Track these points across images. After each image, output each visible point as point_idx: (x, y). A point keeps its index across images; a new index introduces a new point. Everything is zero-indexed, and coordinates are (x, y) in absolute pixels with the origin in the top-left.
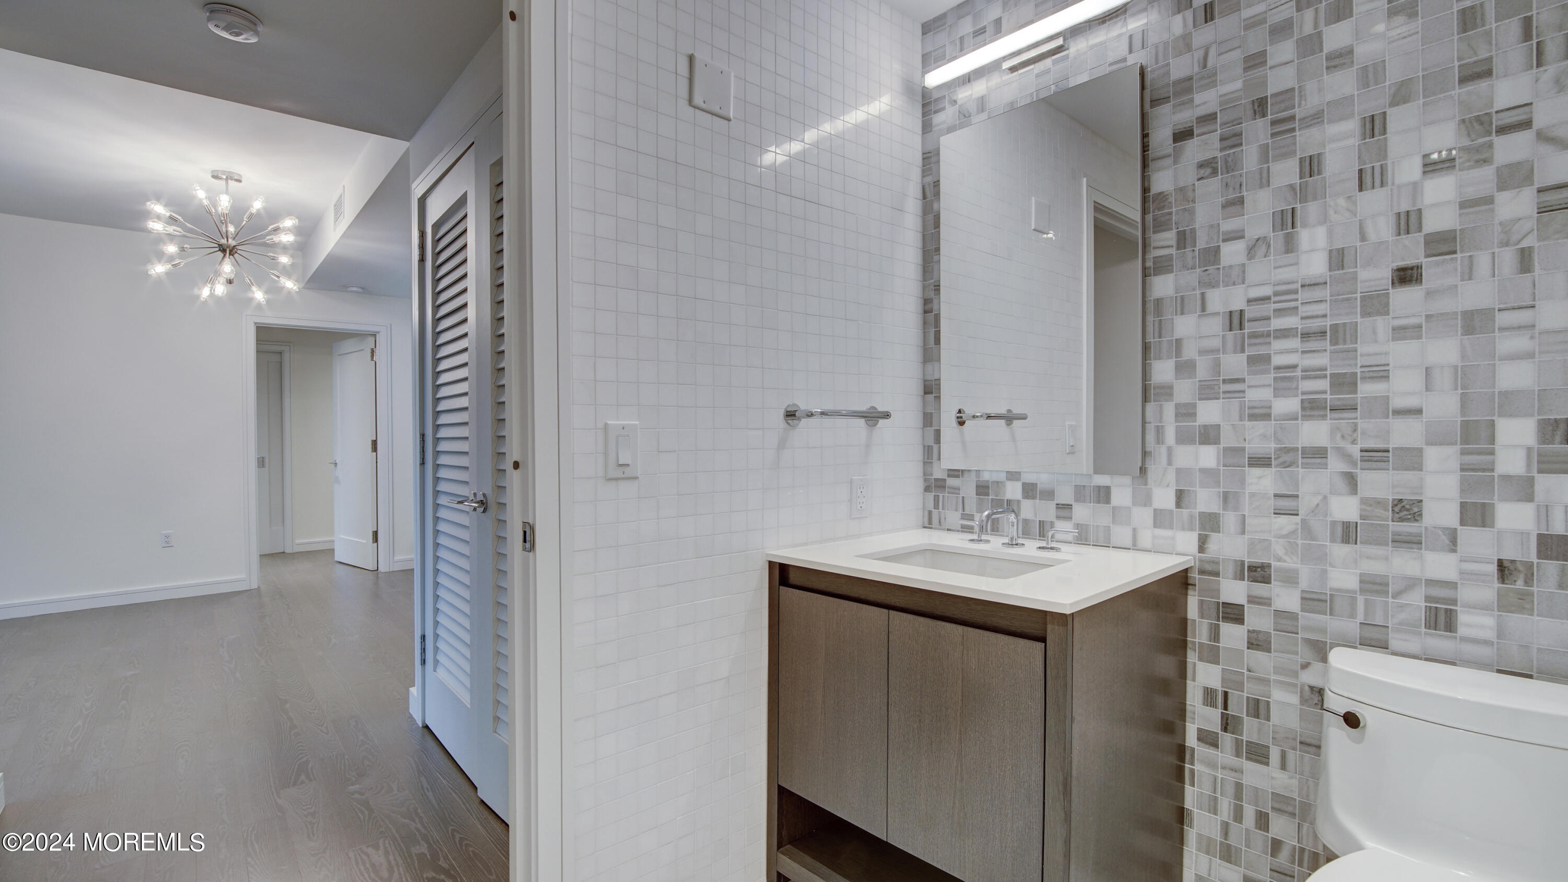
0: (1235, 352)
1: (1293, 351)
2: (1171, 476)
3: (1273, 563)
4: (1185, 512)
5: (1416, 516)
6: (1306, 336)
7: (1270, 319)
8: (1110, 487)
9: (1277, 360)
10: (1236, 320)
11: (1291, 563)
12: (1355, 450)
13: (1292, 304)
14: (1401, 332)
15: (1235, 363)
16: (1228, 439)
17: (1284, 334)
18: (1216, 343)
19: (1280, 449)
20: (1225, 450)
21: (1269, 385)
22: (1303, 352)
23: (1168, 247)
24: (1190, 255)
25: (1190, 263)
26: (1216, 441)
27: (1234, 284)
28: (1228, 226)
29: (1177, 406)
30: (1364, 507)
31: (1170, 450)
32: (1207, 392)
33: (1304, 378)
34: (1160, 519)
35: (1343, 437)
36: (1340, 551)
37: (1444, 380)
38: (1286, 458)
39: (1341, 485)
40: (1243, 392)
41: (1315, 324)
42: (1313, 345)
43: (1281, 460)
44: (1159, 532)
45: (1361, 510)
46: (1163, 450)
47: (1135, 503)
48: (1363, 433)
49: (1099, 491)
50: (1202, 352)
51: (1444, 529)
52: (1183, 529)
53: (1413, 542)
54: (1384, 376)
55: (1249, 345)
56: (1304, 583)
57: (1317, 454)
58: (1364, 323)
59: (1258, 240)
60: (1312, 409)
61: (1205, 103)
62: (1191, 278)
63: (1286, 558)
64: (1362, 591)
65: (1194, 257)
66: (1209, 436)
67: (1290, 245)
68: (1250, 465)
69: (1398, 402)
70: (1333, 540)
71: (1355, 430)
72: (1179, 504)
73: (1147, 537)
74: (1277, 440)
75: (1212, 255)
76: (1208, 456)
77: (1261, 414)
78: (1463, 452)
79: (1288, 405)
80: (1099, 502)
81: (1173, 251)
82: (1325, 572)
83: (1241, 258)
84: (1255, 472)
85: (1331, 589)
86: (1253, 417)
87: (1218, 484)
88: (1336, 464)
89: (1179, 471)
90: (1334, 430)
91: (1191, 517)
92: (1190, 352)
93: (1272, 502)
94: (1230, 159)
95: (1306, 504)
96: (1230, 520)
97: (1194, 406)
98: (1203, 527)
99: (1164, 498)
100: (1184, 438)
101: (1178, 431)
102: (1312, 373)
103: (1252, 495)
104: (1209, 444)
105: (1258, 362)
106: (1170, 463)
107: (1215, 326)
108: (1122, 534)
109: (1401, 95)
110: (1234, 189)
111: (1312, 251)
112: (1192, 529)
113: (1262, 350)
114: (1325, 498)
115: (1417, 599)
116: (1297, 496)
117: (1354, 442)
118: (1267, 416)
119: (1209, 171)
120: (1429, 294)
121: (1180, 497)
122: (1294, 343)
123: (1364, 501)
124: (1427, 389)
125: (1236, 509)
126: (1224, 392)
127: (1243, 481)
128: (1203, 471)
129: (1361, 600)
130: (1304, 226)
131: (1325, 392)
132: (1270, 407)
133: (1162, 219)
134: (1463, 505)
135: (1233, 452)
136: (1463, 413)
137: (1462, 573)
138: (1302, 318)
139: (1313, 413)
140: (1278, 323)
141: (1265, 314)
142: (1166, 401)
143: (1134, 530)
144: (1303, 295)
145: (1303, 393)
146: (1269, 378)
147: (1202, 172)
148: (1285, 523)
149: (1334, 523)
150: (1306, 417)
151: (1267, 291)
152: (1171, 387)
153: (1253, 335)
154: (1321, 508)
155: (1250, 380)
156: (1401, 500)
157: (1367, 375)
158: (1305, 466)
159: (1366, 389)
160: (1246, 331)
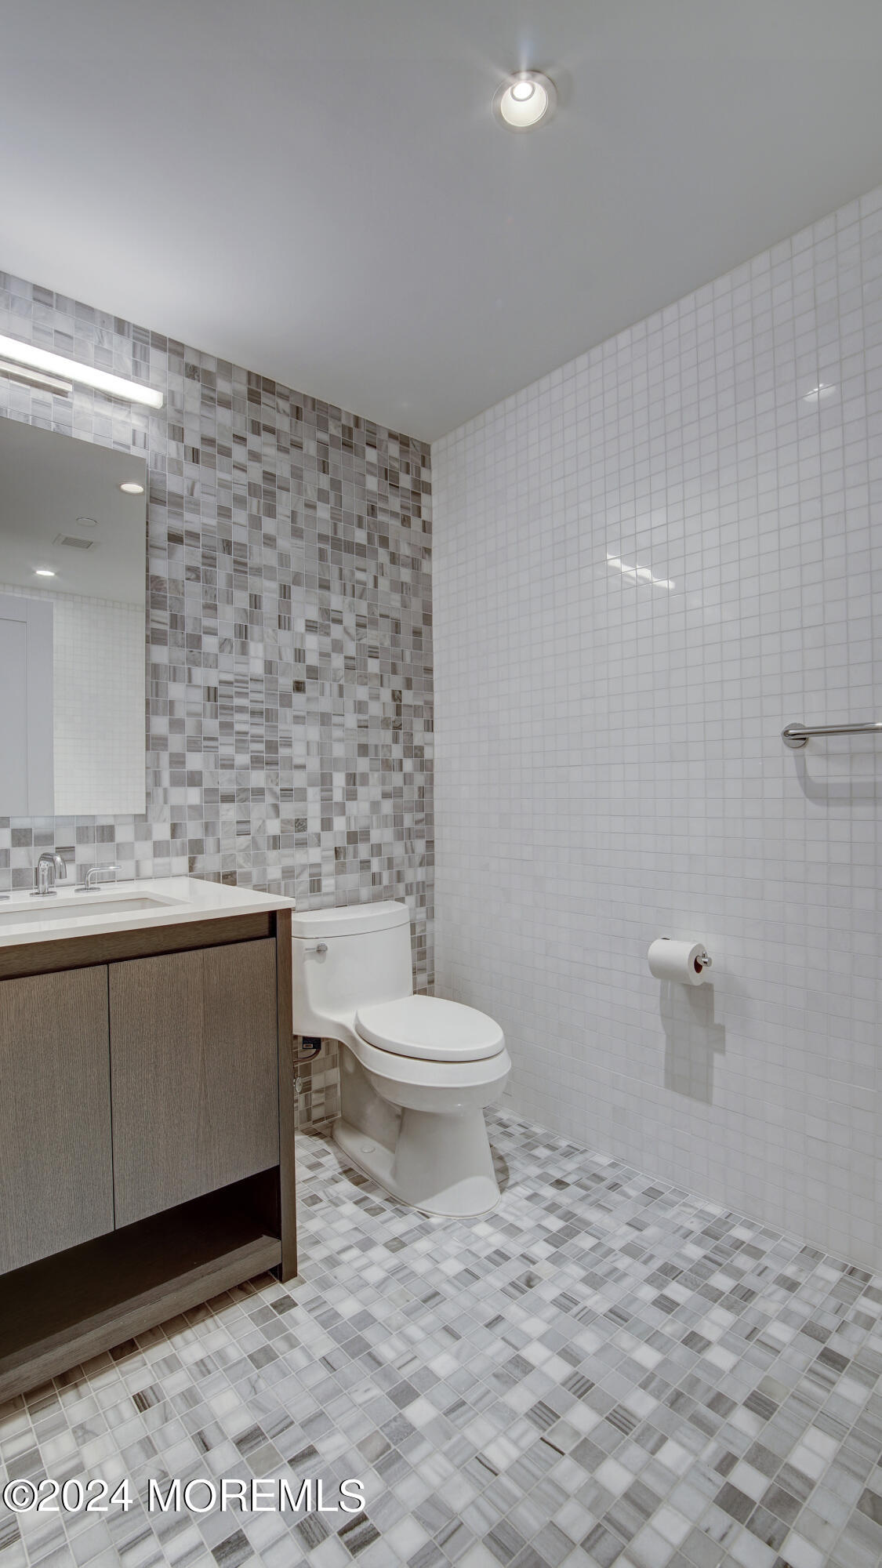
0: (212, 718)
1: (245, 722)
2: (167, 812)
3: (238, 871)
4: (178, 841)
5: (304, 829)
6: (253, 713)
7: (232, 697)
8: (114, 826)
9: (238, 727)
10: (212, 694)
11: (247, 868)
12: (277, 789)
13: (245, 690)
14: (298, 720)
15: (211, 726)
16: (207, 783)
17: (241, 709)
18: (198, 708)
19: (239, 790)
20: (206, 790)
21: (232, 744)
22: (251, 724)
23: (164, 623)
24: (180, 636)
25: (180, 643)
26: (199, 784)
27: (211, 667)
28: (207, 622)
29: (171, 755)
30: (283, 825)
31: (165, 790)
32: (193, 745)
33: (253, 741)
34: (159, 850)
35: (272, 781)
36: (272, 855)
37: (314, 749)
38: (243, 796)
39: (272, 813)
40: (217, 747)
41: (258, 707)
42: (257, 720)
43: (240, 797)
44: (159, 860)
45: (282, 827)
46: (160, 791)
47: (137, 839)
48: (281, 779)
49: (103, 831)
50: (189, 714)
51: (316, 834)
52: (177, 855)
53: (302, 844)
54: (289, 745)
55: (221, 714)
56: (255, 881)
57: (259, 792)
58: (281, 711)
59: (226, 640)
60: (256, 762)
61: (191, 522)
62: (182, 654)
63: (244, 865)
64: (284, 877)
65: (183, 638)
66: (194, 780)
67: (244, 650)
68: (222, 801)
69: (297, 761)
70: (268, 849)
71: (277, 777)
72: (173, 836)
73: (147, 867)
74: (238, 783)
75: (195, 642)
76: (194, 796)
77: (227, 764)
78: (322, 790)
79: (242, 759)
80: (103, 841)
81: (167, 628)
82: (265, 870)
83: (214, 649)
84: (226, 806)
85: (269, 881)
86: (223, 766)
87: (201, 816)
88: (269, 799)
89: (173, 808)
90: (268, 776)
91: (183, 844)
92: (180, 712)
93: (235, 828)
94: (208, 574)
95: (254, 825)
96: (210, 844)
97: (184, 755)
98: (192, 852)
99: (162, 832)
100: (176, 781)
101: (172, 776)
102: (257, 739)
103: (224, 823)
104: (195, 786)
105: (226, 727)
106: (166, 802)
107: (198, 695)
108: (127, 868)
109: (297, 580)
110: (211, 597)
111: (256, 657)
112: (184, 855)
113: (228, 719)
114: (264, 821)
115: (305, 878)
116: (249, 822)
117: (277, 785)
118: (232, 767)
119: (193, 576)
120: (309, 699)
121: (175, 829)
122: (246, 717)
123: (283, 821)
124: (308, 755)
125: (214, 834)
126: (204, 747)
127: (217, 813)
128: (191, 807)
129: (283, 883)
130: (252, 640)
131: (262, 752)
132: (234, 760)
133: (159, 599)
134: (322, 819)
135: (210, 792)
136: (321, 770)
137: (323, 857)
138: (251, 701)
139: (257, 765)
140: (238, 702)
141: (230, 693)
142: (163, 750)
143: (137, 863)
144: (251, 686)
145: (252, 752)
146: (232, 739)
147: (189, 574)
148: (243, 841)
149: (268, 837)
150: (253, 768)
151: (229, 677)
152: (166, 739)
153: (223, 707)
154: (262, 828)
155: (222, 739)
156: (298, 819)
157: (283, 743)
158: (254, 800)
159: (283, 752)
160: (218, 703)
